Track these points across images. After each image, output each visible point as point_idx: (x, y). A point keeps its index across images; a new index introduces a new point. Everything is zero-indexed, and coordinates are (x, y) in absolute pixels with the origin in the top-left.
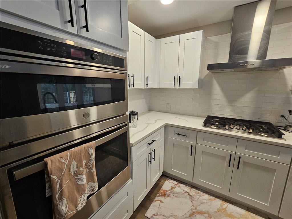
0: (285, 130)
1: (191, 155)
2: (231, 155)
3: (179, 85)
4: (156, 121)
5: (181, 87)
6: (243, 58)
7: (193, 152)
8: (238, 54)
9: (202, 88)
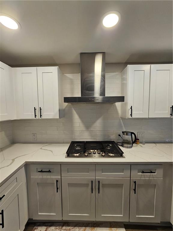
0: (122, 146)
1: (57, 192)
2: (92, 181)
3: (41, 116)
4: (13, 160)
5: (43, 117)
6: (91, 93)
7: (59, 187)
8: (87, 91)
9: (64, 117)
